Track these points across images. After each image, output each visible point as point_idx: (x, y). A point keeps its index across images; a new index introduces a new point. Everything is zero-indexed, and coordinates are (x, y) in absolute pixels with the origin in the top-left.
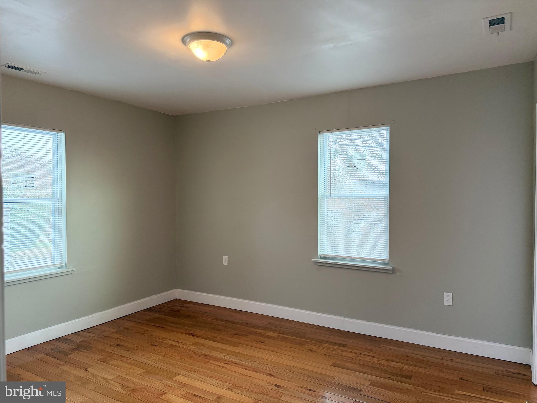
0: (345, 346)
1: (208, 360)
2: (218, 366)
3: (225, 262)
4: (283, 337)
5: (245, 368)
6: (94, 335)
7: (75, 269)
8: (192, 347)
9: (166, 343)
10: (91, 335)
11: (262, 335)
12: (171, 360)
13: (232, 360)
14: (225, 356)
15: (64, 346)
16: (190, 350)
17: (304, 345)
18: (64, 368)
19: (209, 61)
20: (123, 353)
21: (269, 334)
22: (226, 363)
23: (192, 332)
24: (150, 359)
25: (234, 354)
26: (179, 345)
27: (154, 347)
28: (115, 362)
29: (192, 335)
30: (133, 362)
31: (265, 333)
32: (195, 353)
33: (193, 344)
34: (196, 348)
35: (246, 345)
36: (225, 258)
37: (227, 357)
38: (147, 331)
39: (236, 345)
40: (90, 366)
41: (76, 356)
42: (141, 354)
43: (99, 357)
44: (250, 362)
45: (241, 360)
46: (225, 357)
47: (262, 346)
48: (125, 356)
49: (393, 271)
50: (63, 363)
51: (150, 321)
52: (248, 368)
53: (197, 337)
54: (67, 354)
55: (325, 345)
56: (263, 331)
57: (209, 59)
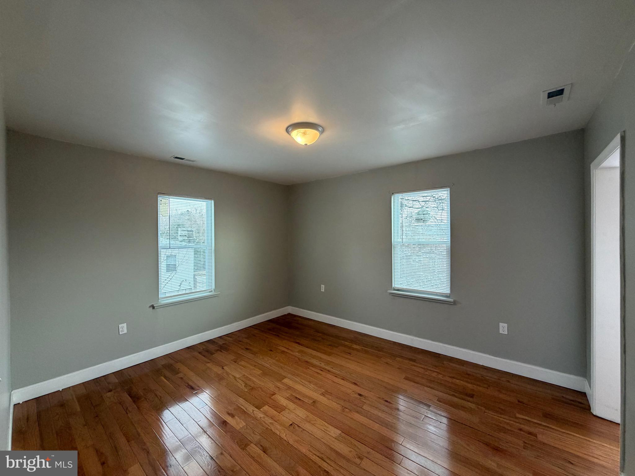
0: (414, 361)
1: (308, 366)
2: (316, 372)
3: (323, 290)
4: (365, 350)
5: (336, 375)
6: (231, 339)
7: (219, 293)
8: (297, 354)
9: (279, 349)
10: (230, 339)
11: (350, 348)
12: (281, 365)
13: (327, 367)
14: (321, 363)
15: (211, 347)
16: (295, 356)
17: (381, 357)
18: (208, 365)
19: (306, 145)
20: (250, 356)
21: (355, 346)
22: (321, 370)
23: (298, 341)
24: (267, 362)
25: (328, 363)
26: (289, 351)
27: (271, 352)
28: (243, 363)
29: (299, 343)
30: (255, 364)
31: (352, 345)
32: (299, 359)
33: (299, 352)
34: (300, 355)
35: (337, 355)
36: (323, 287)
37: (323, 365)
38: (267, 338)
39: (329, 354)
40: (226, 365)
41: (219, 356)
42: (261, 357)
43: (233, 358)
44: (340, 371)
45: (333, 368)
46: (320, 365)
47: (348, 357)
48: (250, 358)
49: (455, 303)
50: (209, 361)
51: (269, 330)
52: (338, 376)
53: (302, 345)
54: (212, 354)
55: (398, 359)
56: (350, 344)
57: (307, 143)
